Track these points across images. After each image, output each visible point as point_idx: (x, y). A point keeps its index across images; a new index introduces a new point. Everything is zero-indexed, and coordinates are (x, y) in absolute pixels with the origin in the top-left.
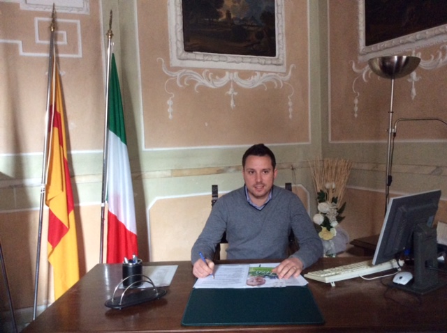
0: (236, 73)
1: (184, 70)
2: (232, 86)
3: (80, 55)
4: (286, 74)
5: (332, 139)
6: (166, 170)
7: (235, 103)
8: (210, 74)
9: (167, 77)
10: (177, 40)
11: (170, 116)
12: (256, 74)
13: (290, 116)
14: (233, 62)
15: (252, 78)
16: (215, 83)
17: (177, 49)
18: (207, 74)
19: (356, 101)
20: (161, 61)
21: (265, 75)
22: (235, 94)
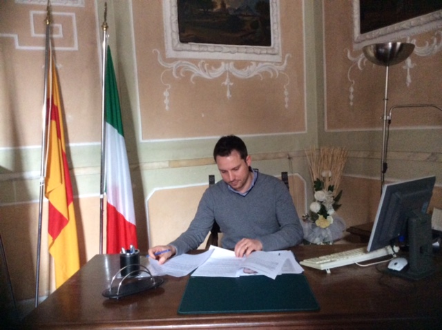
0: (231, 64)
1: (179, 61)
2: (228, 76)
3: (76, 48)
4: (281, 64)
5: (329, 128)
6: (163, 162)
7: (231, 94)
8: (206, 65)
9: (163, 68)
10: (173, 31)
11: (167, 108)
12: (252, 64)
13: (286, 106)
14: (228, 52)
15: (248, 68)
16: (211, 73)
17: (173, 40)
18: (203, 64)
19: (352, 90)
20: (156, 53)
21: (260, 65)
22: (232, 84)
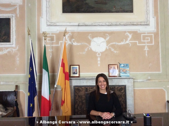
3: (153, 44)
